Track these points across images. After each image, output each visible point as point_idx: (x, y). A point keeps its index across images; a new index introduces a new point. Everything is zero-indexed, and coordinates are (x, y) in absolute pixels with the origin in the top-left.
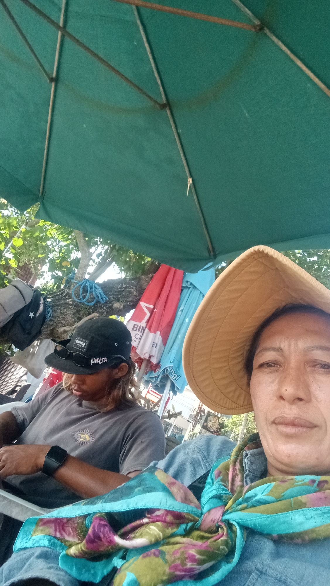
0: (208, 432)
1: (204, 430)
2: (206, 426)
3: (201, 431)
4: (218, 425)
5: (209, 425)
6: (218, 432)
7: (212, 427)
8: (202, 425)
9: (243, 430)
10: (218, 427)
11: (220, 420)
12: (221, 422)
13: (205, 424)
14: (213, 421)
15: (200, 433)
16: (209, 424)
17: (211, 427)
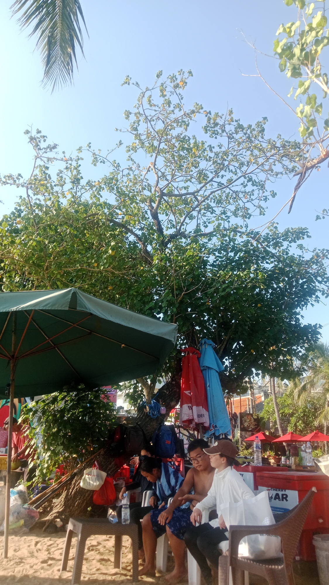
0: (248, 432)
1: (243, 433)
2: (244, 427)
3: (241, 434)
4: (254, 421)
5: (246, 426)
6: (256, 428)
7: (250, 426)
8: (239, 428)
9: (279, 416)
10: (254, 423)
11: (254, 416)
12: (256, 417)
13: (242, 427)
14: (248, 420)
15: (241, 437)
16: (246, 424)
17: (248, 427)
